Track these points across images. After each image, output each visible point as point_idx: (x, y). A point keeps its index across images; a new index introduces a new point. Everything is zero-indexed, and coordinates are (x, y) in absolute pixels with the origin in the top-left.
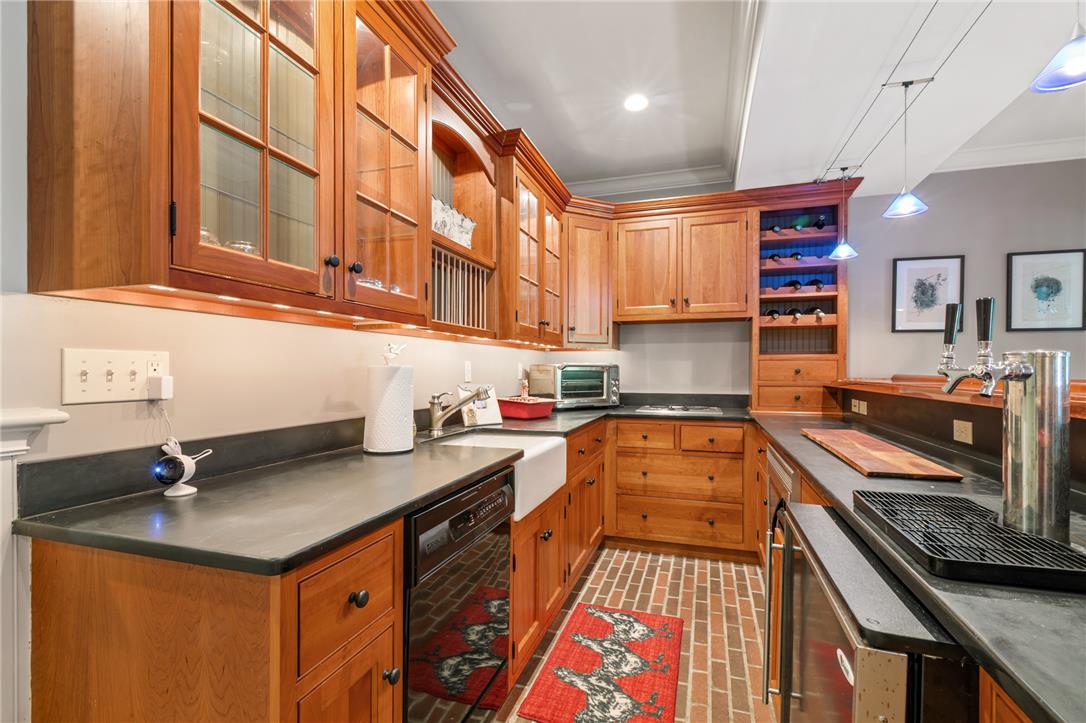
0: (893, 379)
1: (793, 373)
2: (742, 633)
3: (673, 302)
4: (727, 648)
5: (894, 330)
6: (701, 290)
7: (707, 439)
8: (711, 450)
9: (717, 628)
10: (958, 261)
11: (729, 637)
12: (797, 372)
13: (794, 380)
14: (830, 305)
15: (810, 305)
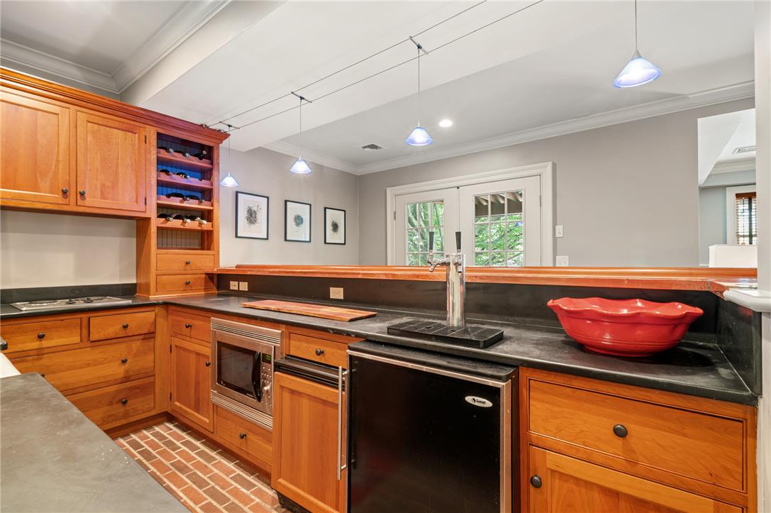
0: (236, 267)
1: (184, 264)
2: (200, 474)
3: (64, 193)
4: (200, 491)
5: (236, 236)
6: (99, 187)
7: (121, 326)
8: (125, 336)
9: (180, 483)
10: (266, 199)
11: (194, 483)
12: (187, 263)
13: (185, 270)
14: (207, 215)
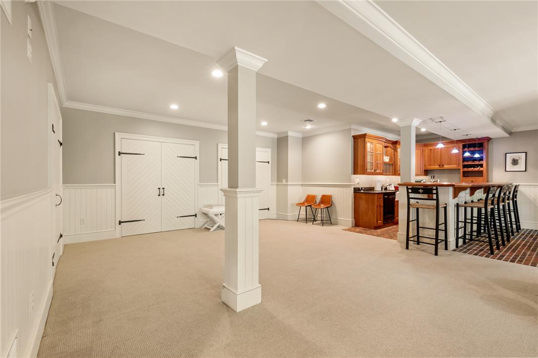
3: (439, 165)
5: (506, 171)
6: (447, 162)
10: (525, 153)
12: (472, 181)
15: (477, 166)
